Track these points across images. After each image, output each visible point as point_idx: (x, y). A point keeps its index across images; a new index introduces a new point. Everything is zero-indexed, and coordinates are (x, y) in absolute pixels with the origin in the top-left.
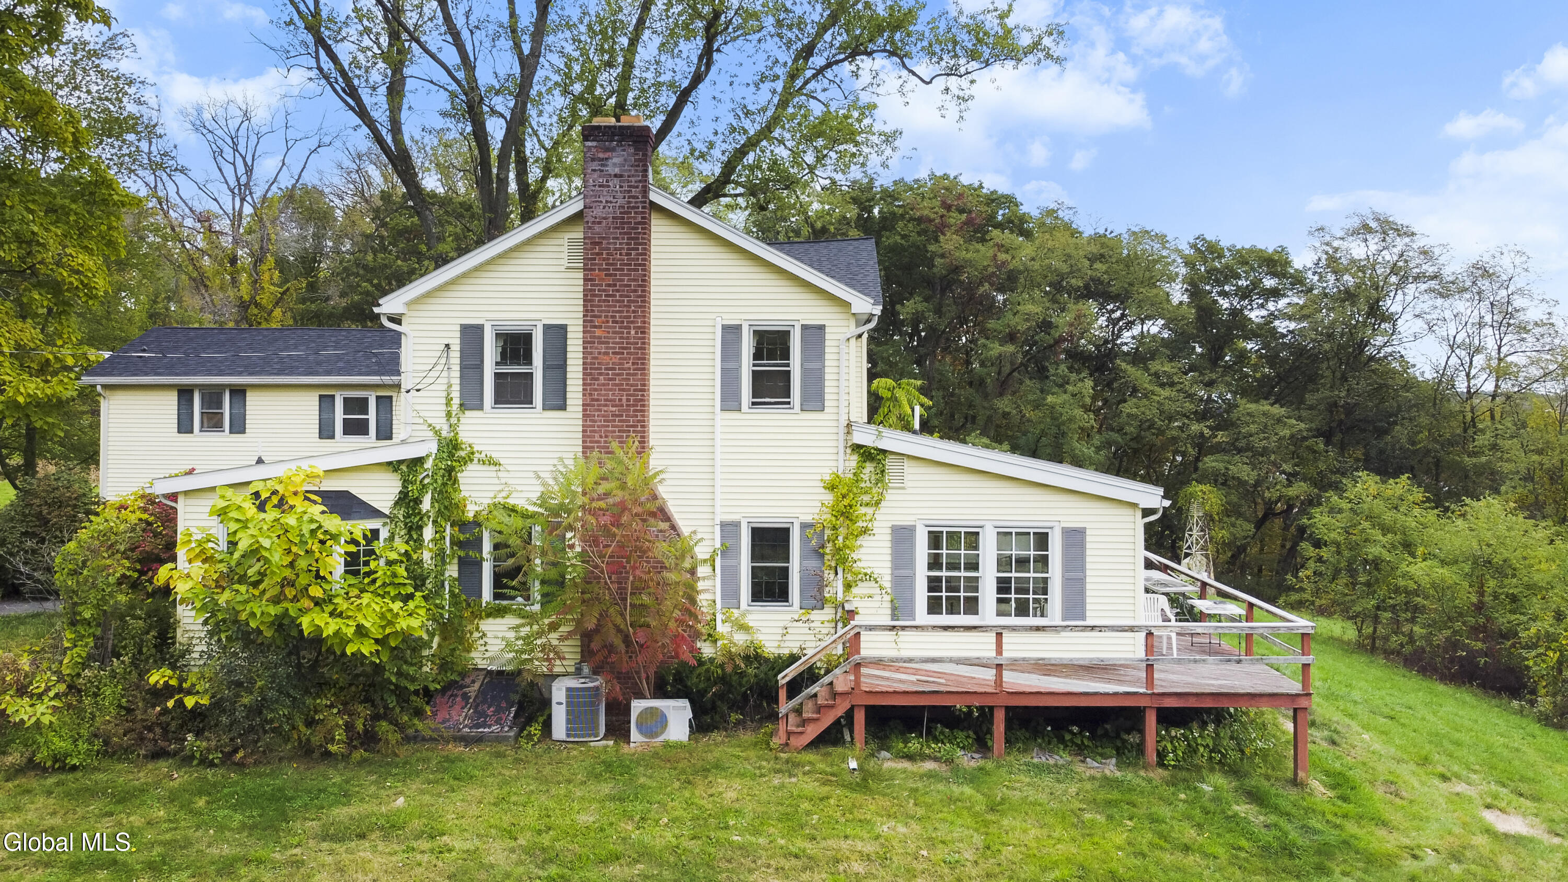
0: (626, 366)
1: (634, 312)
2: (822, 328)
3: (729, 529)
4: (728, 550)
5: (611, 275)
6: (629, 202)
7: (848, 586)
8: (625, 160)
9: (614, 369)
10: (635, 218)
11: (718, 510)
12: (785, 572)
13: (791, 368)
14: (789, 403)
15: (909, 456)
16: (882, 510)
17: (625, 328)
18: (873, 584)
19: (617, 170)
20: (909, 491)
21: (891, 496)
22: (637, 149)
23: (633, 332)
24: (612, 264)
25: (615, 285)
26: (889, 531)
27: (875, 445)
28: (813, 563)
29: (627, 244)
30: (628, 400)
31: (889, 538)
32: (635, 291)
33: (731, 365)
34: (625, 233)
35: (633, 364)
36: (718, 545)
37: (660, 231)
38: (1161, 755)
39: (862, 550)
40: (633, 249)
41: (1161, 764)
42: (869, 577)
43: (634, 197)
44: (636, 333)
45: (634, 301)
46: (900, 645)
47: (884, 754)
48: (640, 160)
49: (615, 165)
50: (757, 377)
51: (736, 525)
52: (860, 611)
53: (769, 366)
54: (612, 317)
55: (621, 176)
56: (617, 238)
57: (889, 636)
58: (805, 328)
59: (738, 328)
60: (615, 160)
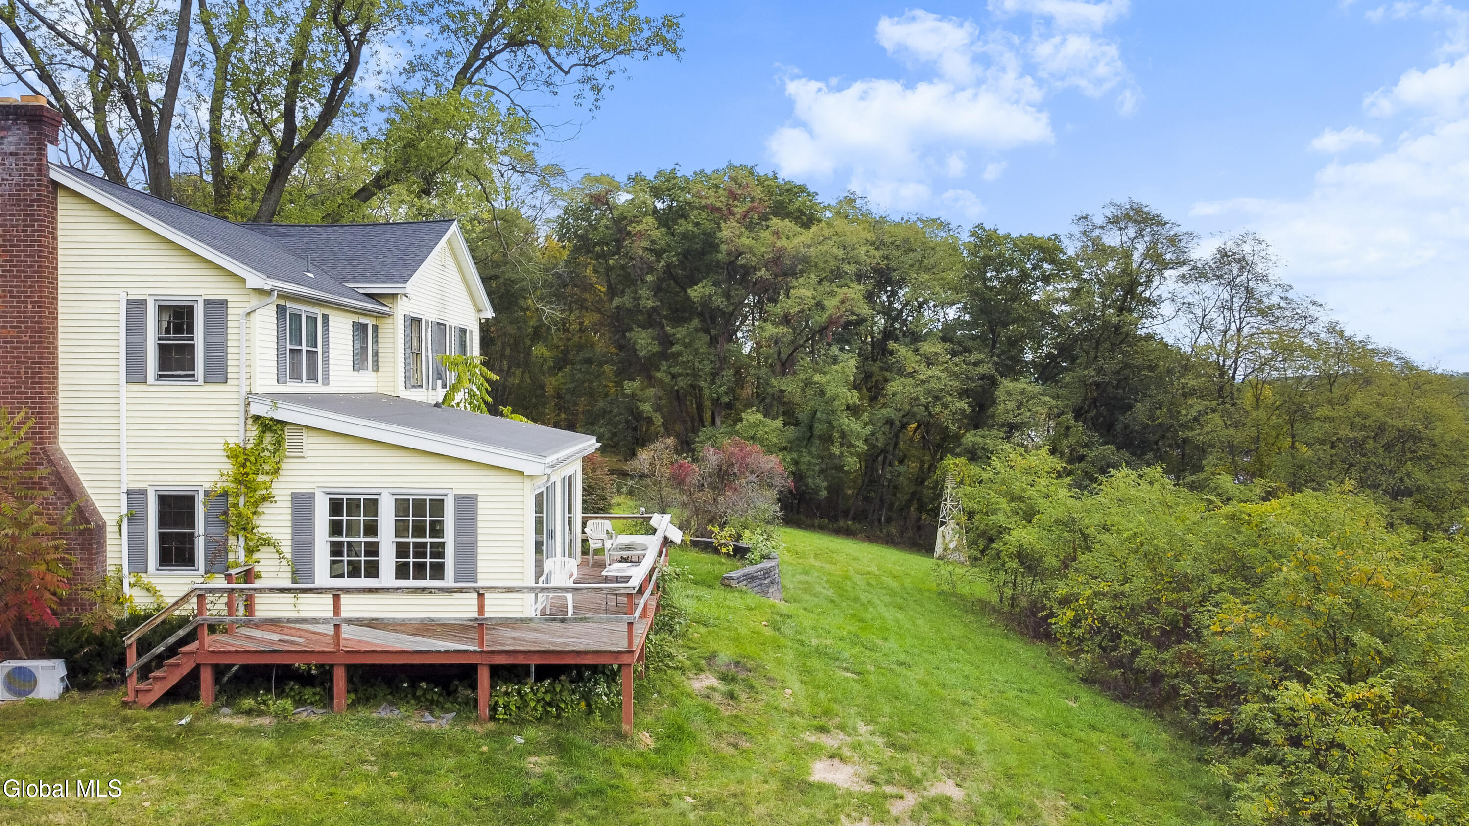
0: (24, 339)
1: (30, 287)
2: (224, 303)
3: (136, 496)
4: (135, 517)
5: (8, 251)
6: (24, 180)
7: (250, 551)
8: (21, 139)
9: (12, 342)
10: (30, 195)
11: (124, 478)
12: (191, 538)
13: (195, 342)
14: (193, 375)
15: (307, 427)
16: (281, 479)
17: (23, 302)
18: (272, 549)
19: (12, 149)
20: (308, 460)
21: (289, 467)
22: (32, 128)
23: (30, 306)
24: (9, 241)
25: (12, 261)
26: (289, 498)
27: (269, 415)
28: (217, 530)
29: (23, 221)
30: (27, 373)
31: (289, 504)
32: (32, 266)
33: (136, 339)
34: (22, 210)
35: (31, 337)
36: (124, 511)
37: (66, 210)
38: (494, 709)
39: (263, 517)
40: (29, 226)
41: (492, 718)
42: (267, 542)
43: (29, 175)
44: (33, 307)
45: (30, 277)
46: (299, 607)
47: (225, 710)
48: (35, 139)
49: (10, 142)
50: (163, 350)
51: (143, 493)
52: (263, 575)
53: (173, 341)
54: (10, 292)
55: (16, 154)
56: (13, 215)
57: (288, 598)
58: (207, 302)
59: (143, 303)
60: (10, 139)
